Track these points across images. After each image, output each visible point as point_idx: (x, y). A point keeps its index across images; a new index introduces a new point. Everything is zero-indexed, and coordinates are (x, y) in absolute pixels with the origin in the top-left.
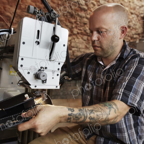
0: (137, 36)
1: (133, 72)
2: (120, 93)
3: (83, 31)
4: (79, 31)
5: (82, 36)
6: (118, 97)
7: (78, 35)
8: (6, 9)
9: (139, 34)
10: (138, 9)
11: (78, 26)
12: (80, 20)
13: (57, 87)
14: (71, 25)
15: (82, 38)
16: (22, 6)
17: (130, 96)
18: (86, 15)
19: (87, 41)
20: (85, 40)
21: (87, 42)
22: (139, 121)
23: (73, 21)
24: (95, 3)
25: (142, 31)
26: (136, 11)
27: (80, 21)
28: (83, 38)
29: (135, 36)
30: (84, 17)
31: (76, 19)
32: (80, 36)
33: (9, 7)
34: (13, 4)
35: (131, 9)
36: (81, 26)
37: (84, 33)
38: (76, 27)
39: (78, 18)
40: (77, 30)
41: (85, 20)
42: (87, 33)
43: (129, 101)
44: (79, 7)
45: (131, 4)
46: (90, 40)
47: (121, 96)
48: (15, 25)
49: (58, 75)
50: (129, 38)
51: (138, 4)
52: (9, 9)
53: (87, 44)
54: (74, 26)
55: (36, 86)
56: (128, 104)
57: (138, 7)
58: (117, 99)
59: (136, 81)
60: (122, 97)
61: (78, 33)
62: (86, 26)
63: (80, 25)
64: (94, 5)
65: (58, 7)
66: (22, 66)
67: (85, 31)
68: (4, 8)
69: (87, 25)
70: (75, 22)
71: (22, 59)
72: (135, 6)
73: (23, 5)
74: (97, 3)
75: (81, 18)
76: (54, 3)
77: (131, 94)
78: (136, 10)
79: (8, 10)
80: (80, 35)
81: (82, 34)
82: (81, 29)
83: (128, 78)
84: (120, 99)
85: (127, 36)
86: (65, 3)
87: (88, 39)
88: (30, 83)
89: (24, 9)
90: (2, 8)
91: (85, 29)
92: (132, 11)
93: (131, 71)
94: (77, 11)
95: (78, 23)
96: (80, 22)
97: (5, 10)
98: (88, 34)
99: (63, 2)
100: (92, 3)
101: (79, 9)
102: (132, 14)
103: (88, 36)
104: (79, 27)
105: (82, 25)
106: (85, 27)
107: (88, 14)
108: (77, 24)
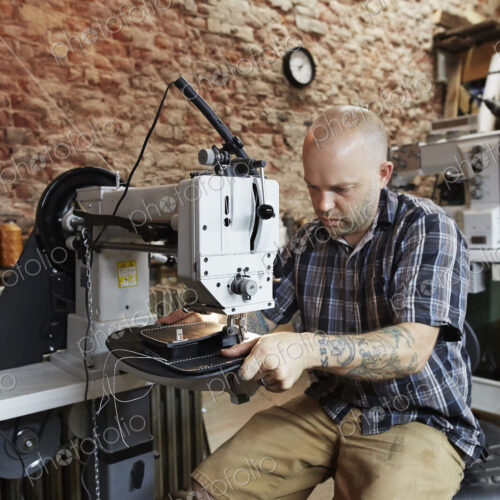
0: (419, 111)
1: (422, 252)
2: (409, 306)
3: (257, 121)
4: (247, 123)
5: (256, 135)
6: (409, 316)
7: (243, 134)
8: (29, 87)
9: (423, 105)
10: (412, 28)
11: (240, 106)
12: (245, 87)
13: (269, 304)
14: (221, 108)
15: (258, 142)
16: (72, 71)
17: (431, 308)
18: (260, 71)
19: (273, 148)
20: (266, 147)
21: (274, 153)
22: (449, 358)
23: (225, 93)
24: (284, 29)
25: (432, 94)
26: (408, 36)
27: (245, 91)
28: (261, 139)
29: (412, 113)
30: (255, 78)
31: (235, 87)
32: (250, 137)
33: (37, 80)
34: (46, 68)
35: (392, 31)
36: (250, 105)
37: (262, 125)
38: (236, 111)
39: (239, 83)
40: (240, 120)
41: (261, 85)
42: (271, 125)
43: (432, 318)
44: (239, 49)
45: (390, 14)
46: (281, 146)
47: (414, 312)
48: (60, 131)
49: (268, 279)
50: (397, 121)
51: (411, 13)
52: (37, 85)
53: (274, 157)
54: (229, 110)
55: (233, 310)
56: (432, 323)
57: (411, 22)
58: (407, 321)
59: (435, 270)
60: (416, 314)
61: (244, 129)
62: (264, 103)
63: (245, 103)
64: (281, 36)
65: (177, 58)
66: (206, 273)
67: (264, 119)
68: (24, 84)
69: (268, 100)
70: (232, 96)
71: (206, 260)
72: (403, 19)
73: (74, 67)
74: (289, 30)
75: (246, 83)
76: (163, 47)
77: (432, 303)
78: (408, 30)
79: (35, 88)
80: (251, 133)
81: (255, 128)
82: (253, 113)
83: (415, 269)
84: (414, 320)
85: (389, 115)
86: (195, 42)
87: (275, 143)
88: (223, 304)
89: (78, 78)
90: (17, 85)
91: (264, 114)
92: (396, 37)
93: (417, 253)
94: (233, 61)
95: (241, 97)
96: (245, 94)
97: (27, 91)
98: (275, 128)
99: (191, 40)
100: (275, 30)
101: (239, 54)
102: (396, 44)
103: (276, 132)
104: (244, 109)
105: (253, 100)
106: (263, 107)
107: (265, 67)
108: (239, 101)
